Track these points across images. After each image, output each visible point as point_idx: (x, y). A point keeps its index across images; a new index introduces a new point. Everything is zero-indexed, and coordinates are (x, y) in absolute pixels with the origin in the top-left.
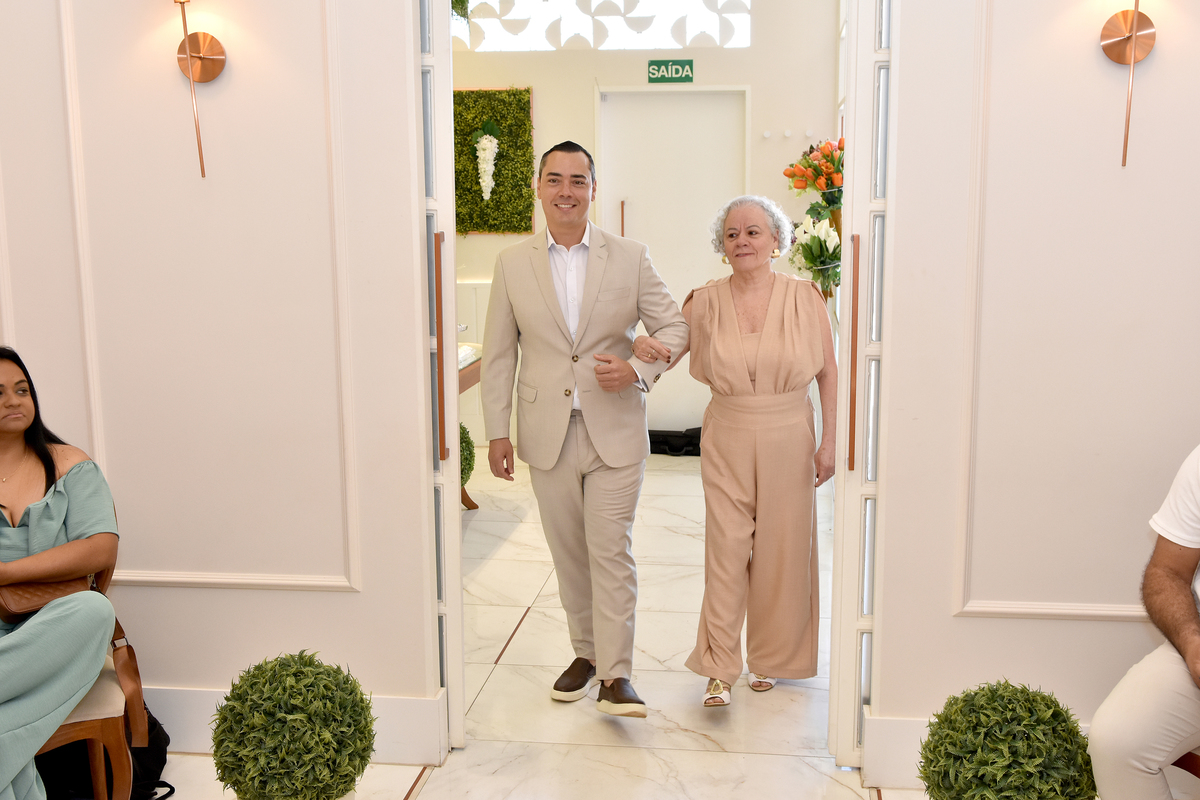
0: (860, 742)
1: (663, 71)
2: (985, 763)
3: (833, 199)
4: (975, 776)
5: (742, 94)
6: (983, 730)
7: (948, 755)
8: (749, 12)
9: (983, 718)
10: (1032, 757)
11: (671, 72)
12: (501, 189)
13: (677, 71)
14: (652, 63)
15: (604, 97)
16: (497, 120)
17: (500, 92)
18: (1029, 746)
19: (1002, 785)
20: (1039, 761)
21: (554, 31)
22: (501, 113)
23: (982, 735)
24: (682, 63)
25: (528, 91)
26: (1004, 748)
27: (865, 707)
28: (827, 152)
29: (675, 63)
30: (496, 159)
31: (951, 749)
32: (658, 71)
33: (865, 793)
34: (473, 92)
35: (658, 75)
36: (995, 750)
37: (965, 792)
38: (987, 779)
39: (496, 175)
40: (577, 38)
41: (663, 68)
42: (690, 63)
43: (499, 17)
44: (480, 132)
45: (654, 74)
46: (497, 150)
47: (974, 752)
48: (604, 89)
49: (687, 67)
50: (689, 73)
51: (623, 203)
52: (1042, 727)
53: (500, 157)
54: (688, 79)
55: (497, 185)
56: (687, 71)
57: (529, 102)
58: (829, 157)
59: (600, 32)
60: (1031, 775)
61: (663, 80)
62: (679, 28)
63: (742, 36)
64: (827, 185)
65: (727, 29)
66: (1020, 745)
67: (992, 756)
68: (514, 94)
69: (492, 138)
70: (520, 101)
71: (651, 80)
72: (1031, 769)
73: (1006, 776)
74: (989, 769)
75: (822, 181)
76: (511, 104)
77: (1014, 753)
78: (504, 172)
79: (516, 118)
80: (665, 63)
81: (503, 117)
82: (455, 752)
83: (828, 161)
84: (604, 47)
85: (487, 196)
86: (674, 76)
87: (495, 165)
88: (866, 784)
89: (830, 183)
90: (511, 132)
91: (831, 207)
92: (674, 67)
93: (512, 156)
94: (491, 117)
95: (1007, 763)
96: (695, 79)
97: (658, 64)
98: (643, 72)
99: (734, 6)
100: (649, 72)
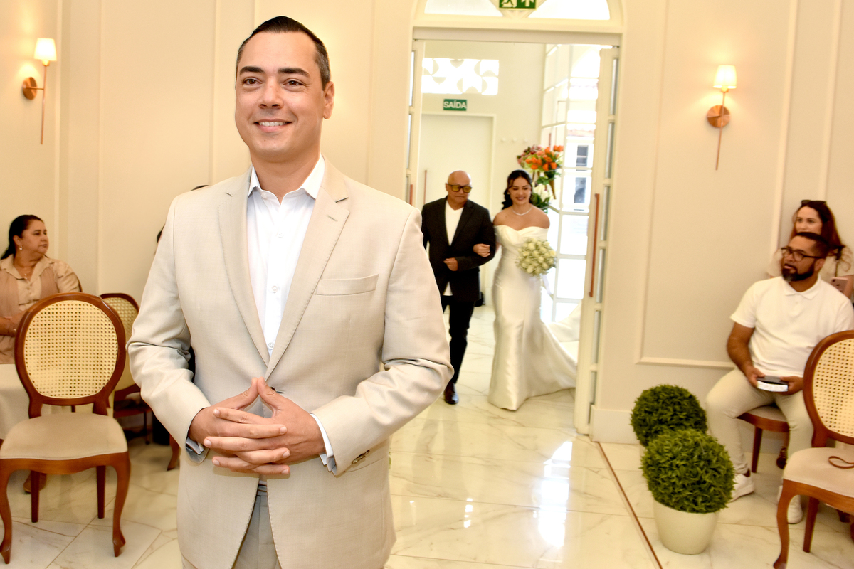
0: (589, 422)
1: (451, 105)
2: (662, 414)
3: (551, 176)
4: (658, 420)
5: (491, 119)
6: (661, 401)
7: (646, 411)
8: (497, 77)
9: (661, 396)
10: (681, 412)
11: (455, 105)
13: (458, 105)
14: (446, 100)
18: (681, 408)
19: (669, 423)
20: (685, 413)
23: (661, 403)
24: (462, 101)
26: (670, 408)
27: (592, 406)
29: (458, 101)
31: (647, 409)
32: (449, 104)
33: (594, 444)
35: (448, 106)
36: (667, 409)
37: (653, 426)
38: (663, 421)
41: (451, 103)
42: (465, 101)
45: (446, 106)
47: (657, 410)
49: (464, 103)
50: (465, 106)
51: (426, 171)
52: (685, 400)
54: (464, 109)
56: (463, 105)
58: (549, 155)
60: (681, 419)
61: (451, 109)
62: (460, 84)
63: (492, 89)
64: (548, 168)
65: (484, 85)
66: (677, 407)
67: (665, 411)
71: (445, 109)
72: (682, 416)
73: (671, 419)
74: (665, 416)
75: (546, 166)
77: (675, 410)
80: (453, 101)
83: (548, 157)
86: (457, 107)
88: (594, 440)
89: (550, 167)
91: (550, 179)
92: (457, 103)
95: (671, 414)
96: (468, 109)
97: (449, 101)
98: (441, 104)
99: (488, 74)
100: (444, 105)
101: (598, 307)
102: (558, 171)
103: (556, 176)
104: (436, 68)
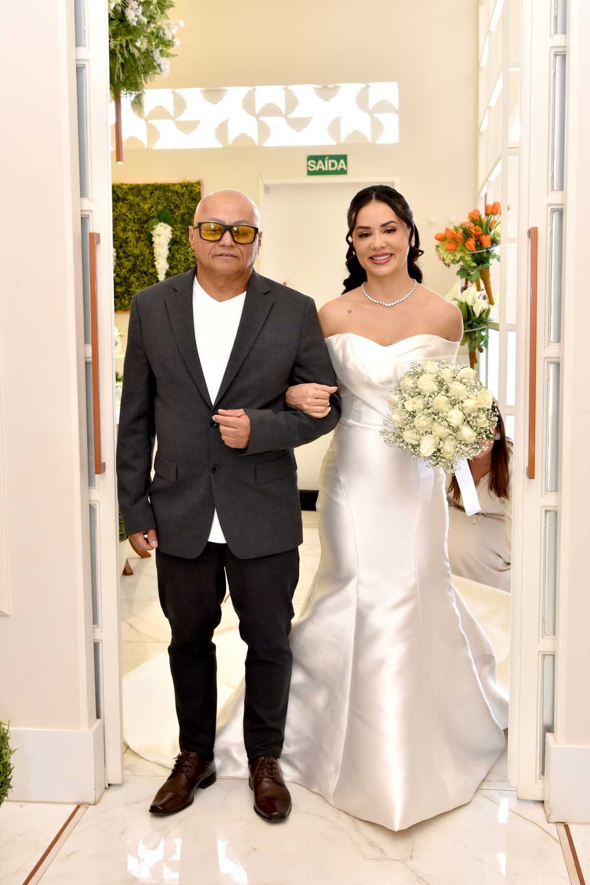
0: (543, 773)
1: (320, 165)
3: (481, 260)
8: (397, 112)
11: (327, 166)
12: (175, 271)
13: (333, 165)
14: (310, 158)
15: (267, 189)
16: (171, 210)
17: (174, 185)
21: (222, 130)
22: (174, 203)
24: (338, 158)
25: (199, 183)
27: (548, 735)
28: (475, 217)
29: (331, 157)
30: (170, 244)
32: (316, 165)
33: (552, 828)
34: (149, 185)
35: (316, 168)
39: (170, 259)
40: (243, 137)
41: (320, 162)
42: (344, 157)
43: (173, 119)
44: (155, 220)
45: (312, 168)
46: (171, 236)
48: (268, 181)
49: (342, 161)
50: (344, 167)
53: (174, 242)
54: (343, 172)
55: (171, 268)
56: (341, 165)
57: (199, 193)
59: (264, 131)
61: (320, 172)
62: (335, 127)
63: (391, 134)
64: (477, 246)
65: (377, 127)
68: (186, 186)
69: (166, 225)
70: (191, 192)
71: (310, 173)
75: (472, 242)
76: (183, 195)
78: (178, 256)
79: (188, 208)
80: (323, 158)
81: (177, 207)
82: (112, 788)
83: (476, 225)
84: (268, 144)
85: (162, 277)
86: (331, 169)
87: (170, 249)
88: (553, 819)
89: (479, 244)
90: (183, 220)
91: (481, 266)
92: (330, 161)
93: (185, 241)
94: (165, 207)
96: (348, 172)
97: (316, 158)
98: (302, 165)
99: (383, 107)
100: (308, 166)
101: (550, 500)
102: (496, 250)
103: (492, 261)
104: (292, 102)
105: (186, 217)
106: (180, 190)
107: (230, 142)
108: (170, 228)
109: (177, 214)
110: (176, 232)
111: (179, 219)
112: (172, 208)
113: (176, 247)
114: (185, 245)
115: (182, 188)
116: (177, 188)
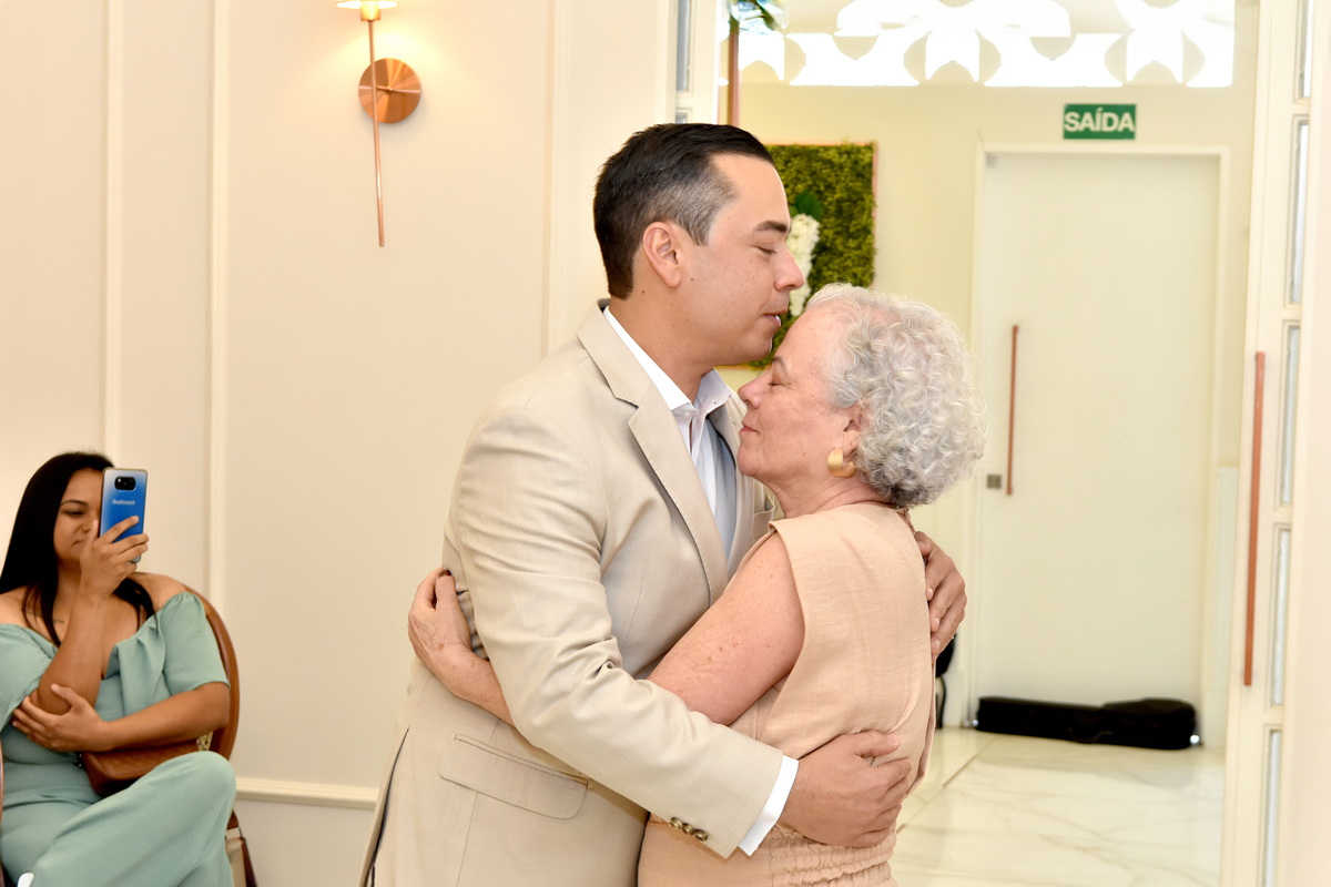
1: (1087, 122)
5: (1215, 160)
11: (1100, 123)
13: (1110, 122)
14: (1070, 108)
15: (991, 159)
16: (818, 192)
17: (826, 149)
21: (916, 55)
22: (825, 180)
24: (1119, 110)
25: (870, 148)
29: (1108, 108)
30: (814, 252)
32: (1080, 120)
34: (783, 148)
35: (1079, 127)
39: (813, 279)
40: (952, 68)
41: (1088, 116)
42: (1131, 109)
43: (831, 32)
45: (1072, 125)
46: (816, 239)
48: (993, 147)
49: (1127, 116)
50: (1130, 126)
51: (1015, 330)
53: (821, 250)
54: (1127, 135)
56: (1125, 122)
57: (870, 165)
59: (990, 57)
61: (1087, 134)
62: (1116, 56)
63: (1217, 70)
65: (1193, 58)
68: (849, 152)
69: (809, 219)
70: (856, 162)
71: (1069, 135)
76: (842, 167)
79: (848, 189)
80: (1092, 109)
81: (829, 187)
84: (996, 81)
86: (1106, 129)
87: (814, 262)
90: (839, 212)
92: (1105, 115)
93: (841, 248)
94: (810, 186)
96: (1138, 135)
97: (1080, 109)
98: (1056, 121)
100: (1066, 122)
105: (845, 205)
106: (836, 160)
107: (929, 75)
108: (815, 225)
109: (829, 199)
110: (826, 232)
111: (832, 208)
112: (822, 188)
113: (824, 258)
114: (841, 254)
115: (841, 154)
116: (832, 155)
